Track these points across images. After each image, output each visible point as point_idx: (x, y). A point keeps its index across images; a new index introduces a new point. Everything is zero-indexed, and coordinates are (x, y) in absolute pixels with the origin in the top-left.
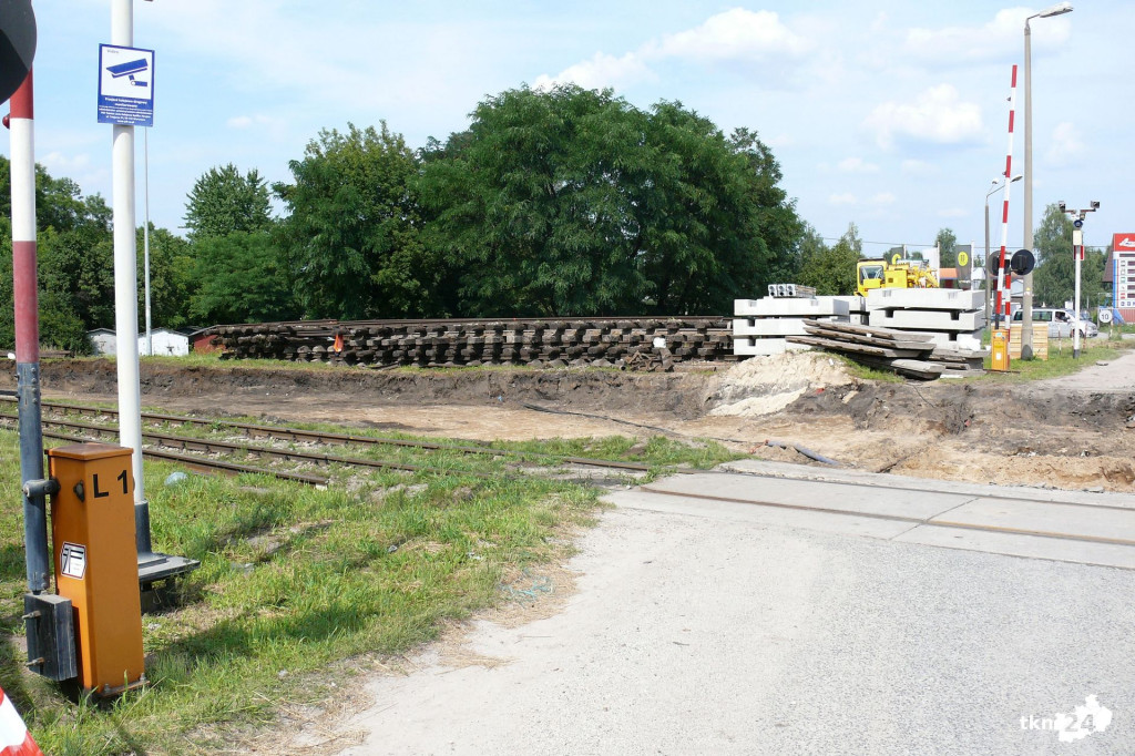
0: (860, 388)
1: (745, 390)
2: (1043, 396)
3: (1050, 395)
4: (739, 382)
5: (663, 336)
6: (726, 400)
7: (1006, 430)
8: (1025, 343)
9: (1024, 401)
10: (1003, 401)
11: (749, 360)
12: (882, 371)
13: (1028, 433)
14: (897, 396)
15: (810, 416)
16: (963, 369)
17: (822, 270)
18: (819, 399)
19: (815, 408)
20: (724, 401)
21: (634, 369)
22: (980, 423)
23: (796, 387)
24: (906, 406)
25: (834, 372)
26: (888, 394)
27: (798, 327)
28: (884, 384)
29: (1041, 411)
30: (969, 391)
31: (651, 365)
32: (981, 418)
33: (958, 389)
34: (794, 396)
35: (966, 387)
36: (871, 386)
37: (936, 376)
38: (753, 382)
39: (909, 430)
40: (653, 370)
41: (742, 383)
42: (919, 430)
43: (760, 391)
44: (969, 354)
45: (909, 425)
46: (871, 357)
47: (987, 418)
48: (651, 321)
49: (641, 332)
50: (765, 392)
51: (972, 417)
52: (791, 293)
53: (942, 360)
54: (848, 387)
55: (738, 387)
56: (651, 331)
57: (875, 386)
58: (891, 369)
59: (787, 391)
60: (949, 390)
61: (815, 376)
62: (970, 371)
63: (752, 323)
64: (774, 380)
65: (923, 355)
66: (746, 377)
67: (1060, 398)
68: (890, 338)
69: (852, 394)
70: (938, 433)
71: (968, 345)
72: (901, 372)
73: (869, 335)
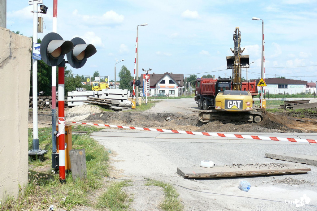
0: (104, 113)
1: (74, 115)
2: (147, 114)
3: (148, 114)
4: (72, 113)
5: (48, 101)
6: (69, 117)
7: (141, 122)
8: (137, 102)
9: (143, 115)
10: (138, 115)
11: (74, 107)
12: (108, 109)
13: (146, 123)
14: (114, 115)
15: (92, 120)
16: (127, 108)
17: (72, 83)
18: (94, 116)
19: (93, 118)
20: (68, 117)
21: (42, 110)
22: (134, 121)
23: (87, 114)
24: (116, 117)
25: (97, 110)
26: (111, 115)
27: (85, 99)
28: (110, 112)
29: (147, 117)
30: (130, 113)
31: (47, 109)
32: (134, 119)
33: (127, 113)
34: (87, 116)
35: (129, 113)
36: (106, 113)
37: (121, 110)
38: (76, 112)
39: (118, 123)
40: (48, 110)
41: (73, 113)
42: (121, 123)
43: (78, 115)
44: (129, 105)
45: (118, 122)
46: (105, 106)
47: (136, 120)
48: (44, 97)
49: (42, 100)
50: (79, 115)
51: (132, 119)
52: (82, 90)
53: (122, 106)
54: (101, 113)
55: (72, 114)
56: (44, 100)
57: (107, 113)
58: (111, 109)
59: (85, 114)
60: (125, 113)
61: (92, 111)
62: (129, 109)
63: (72, 98)
64: (81, 112)
65: (117, 105)
66: (74, 111)
67: (150, 114)
68: (110, 101)
69: (102, 115)
70: (125, 123)
71: (128, 103)
72: (113, 109)
73: (105, 101)
